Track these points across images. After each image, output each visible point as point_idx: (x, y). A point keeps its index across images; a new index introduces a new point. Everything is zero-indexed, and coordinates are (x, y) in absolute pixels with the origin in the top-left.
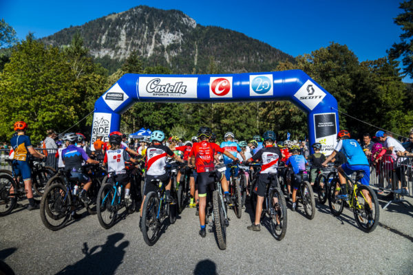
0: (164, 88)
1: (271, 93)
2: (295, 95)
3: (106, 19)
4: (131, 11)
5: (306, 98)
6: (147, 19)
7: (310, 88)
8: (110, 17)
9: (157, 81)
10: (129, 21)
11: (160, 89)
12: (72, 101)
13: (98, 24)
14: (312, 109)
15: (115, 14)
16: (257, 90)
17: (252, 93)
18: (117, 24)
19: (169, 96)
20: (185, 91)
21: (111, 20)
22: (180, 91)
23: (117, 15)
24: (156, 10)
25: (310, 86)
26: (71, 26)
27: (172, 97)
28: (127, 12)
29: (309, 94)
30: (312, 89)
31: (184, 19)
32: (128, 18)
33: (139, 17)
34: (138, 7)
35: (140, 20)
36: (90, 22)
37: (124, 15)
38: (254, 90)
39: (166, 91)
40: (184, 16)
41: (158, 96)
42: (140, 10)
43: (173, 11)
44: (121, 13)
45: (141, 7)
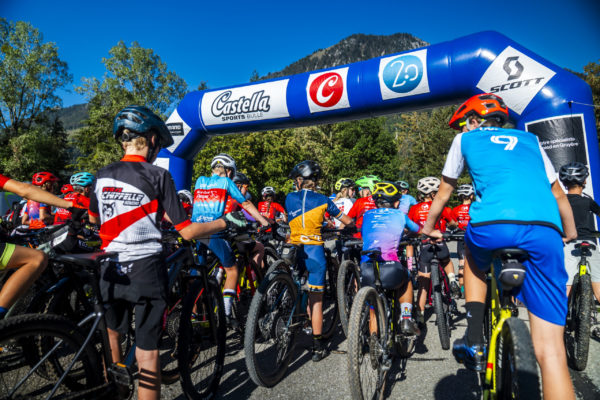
0: (236, 106)
1: (423, 87)
2: (478, 86)
3: (311, 58)
4: (342, 43)
5: (502, 89)
6: (362, 51)
7: (512, 64)
8: (315, 55)
9: (227, 95)
10: (340, 56)
11: (231, 109)
12: (244, 163)
13: (302, 66)
14: (520, 113)
15: (321, 50)
16: (394, 86)
17: (387, 94)
18: (325, 63)
19: (246, 120)
20: (268, 106)
21: (316, 59)
22: (260, 108)
23: (323, 52)
24: (375, 38)
25: (510, 59)
26: (269, 74)
27: (251, 119)
28: (336, 46)
29: (510, 78)
30: (519, 65)
31: (413, 44)
32: (338, 53)
33: (352, 49)
34: (350, 37)
35: (354, 52)
36: (291, 65)
37: (333, 50)
38: (389, 86)
39: (239, 110)
40: (414, 40)
41: (229, 121)
42: (353, 40)
43: (398, 36)
44: (328, 49)
45: (355, 36)
